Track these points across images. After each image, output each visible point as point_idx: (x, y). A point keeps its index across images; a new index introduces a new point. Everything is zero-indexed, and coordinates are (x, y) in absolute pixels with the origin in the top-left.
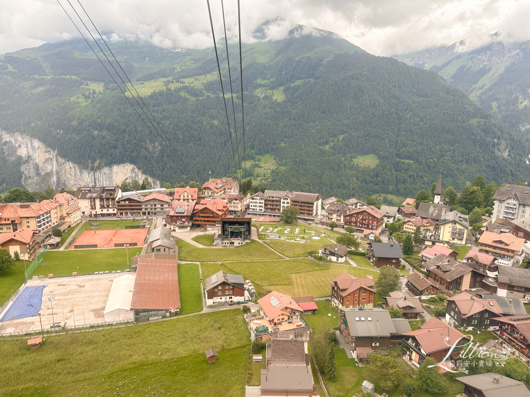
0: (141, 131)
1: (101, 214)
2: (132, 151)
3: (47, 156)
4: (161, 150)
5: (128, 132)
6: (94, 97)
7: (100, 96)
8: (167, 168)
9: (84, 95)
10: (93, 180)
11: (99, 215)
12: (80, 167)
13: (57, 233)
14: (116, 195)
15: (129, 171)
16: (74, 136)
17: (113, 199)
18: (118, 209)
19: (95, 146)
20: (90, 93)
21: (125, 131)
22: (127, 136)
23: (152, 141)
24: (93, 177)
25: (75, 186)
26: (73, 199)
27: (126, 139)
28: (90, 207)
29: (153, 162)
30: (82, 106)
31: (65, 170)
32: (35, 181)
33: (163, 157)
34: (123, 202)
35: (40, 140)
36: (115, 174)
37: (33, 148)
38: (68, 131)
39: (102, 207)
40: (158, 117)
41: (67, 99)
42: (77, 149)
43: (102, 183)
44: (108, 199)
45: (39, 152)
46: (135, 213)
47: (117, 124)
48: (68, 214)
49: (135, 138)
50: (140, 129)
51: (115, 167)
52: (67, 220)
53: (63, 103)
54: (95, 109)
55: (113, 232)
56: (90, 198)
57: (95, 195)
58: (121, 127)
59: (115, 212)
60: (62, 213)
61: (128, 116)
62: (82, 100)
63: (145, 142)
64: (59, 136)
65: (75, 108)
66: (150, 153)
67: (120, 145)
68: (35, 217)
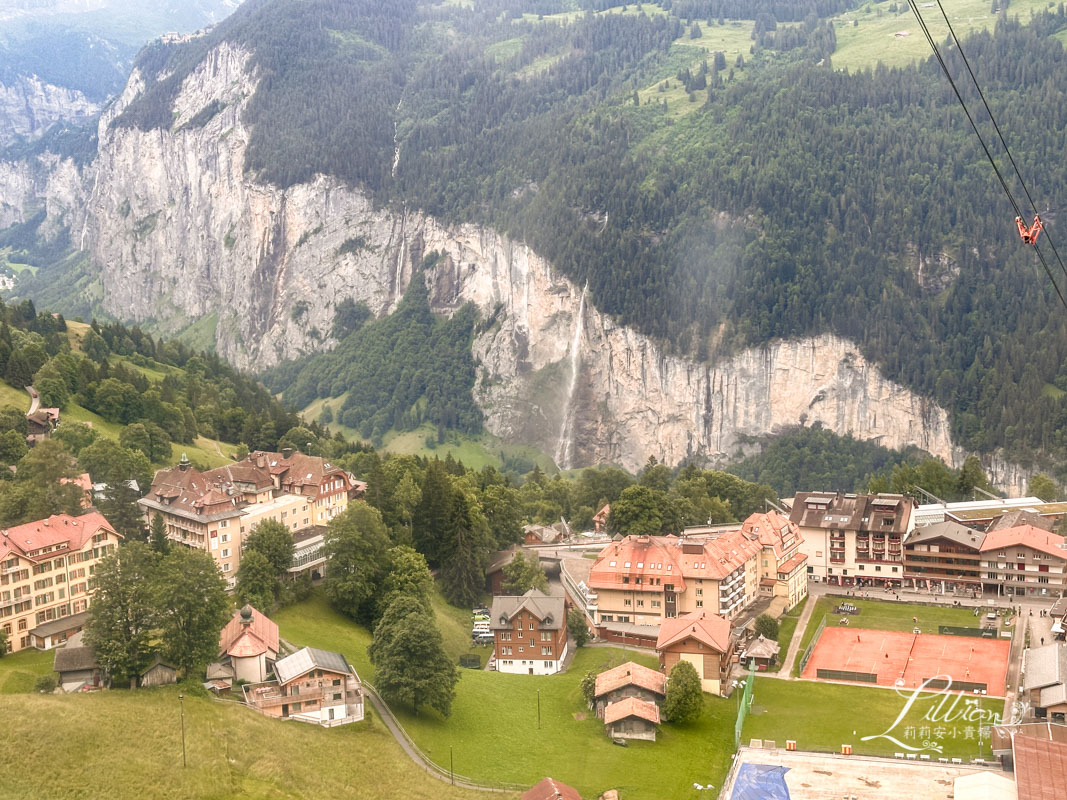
0: (888, 207)
1: (859, 579)
2: (848, 289)
3: (558, 304)
4: (961, 281)
5: (837, 213)
6: (718, 84)
7: (740, 75)
8: (983, 356)
9: (684, 77)
10: (702, 397)
11: (851, 579)
12: (660, 349)
13: (768, 629)
14: (903, 524)
15: (833, 365)
16: (645, 233)
17: (895, 537)
18: (909, 569)
19: (715, 271)
20: (705, 69)
21: (825, 208)
22: (831, 229)
23: (928, 246)
24: (703, 385)
25: (639, 416)
26: (790, 532)
27: (829, 241)
28: (829, 555)
29: (928, 330)
30: (676, 119)
31: (611, 358)
32: (514, 393)
33: (969, 310)
34: (924, 549)
35: (538, 249)
36: (778, 377)
37: (514, 276)
38: (629, 214)
39: (862, 557)
40: (958, 146)
41: (629, 97)
42: (654, 281)
43: (731, 408)
44: (880, 536)
45: (532, 290)
46: (956, 583)
47: (798, 184)
48: (782, 574)
49: (864, 235)
50: (882, 197)
51: (781, 349)
52: (778, 589)
53: (614, 114)
54: (720, 128)
55: (906, 639)
56: (832, 529)
57: (844, 520)
58: (814, 196)
59: (899, 574)
60: (766, 570)
61: (841, 151)
62: (677, 95)
63: (900, 250)
64: (597, 235)
65: (655, 128)
66: (918, 293)
67: (805, 263)
68: (719, 581)
